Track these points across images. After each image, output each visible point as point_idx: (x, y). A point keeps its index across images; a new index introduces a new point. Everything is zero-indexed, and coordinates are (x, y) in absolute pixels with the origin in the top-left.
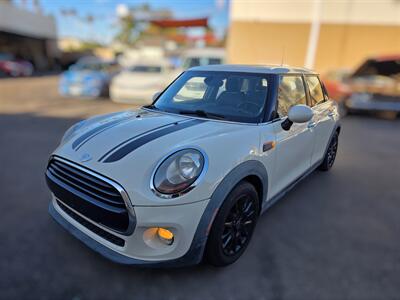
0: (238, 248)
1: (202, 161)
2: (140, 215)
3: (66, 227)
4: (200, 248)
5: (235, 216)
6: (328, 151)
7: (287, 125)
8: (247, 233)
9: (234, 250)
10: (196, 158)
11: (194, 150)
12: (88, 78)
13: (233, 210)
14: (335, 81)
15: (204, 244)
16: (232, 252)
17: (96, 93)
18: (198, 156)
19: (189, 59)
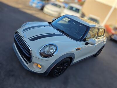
0: (59, 74)
1: (56, 50)
2: (34, 59)
3: (15, 52)
4: (48, 72)
5: (61, 66)
6: (98, 52)
7: (87, 44)
8: (64, 70)
9: (58, 74)
10: (54, 48)
11: (55, 46)
12: (39, 3)
13: (61, 65)
14: (111, 28)
15: (49, 72)
16: (57, 74)
17: (40, 8)
18: (55, 48)
19: (70, 6)
